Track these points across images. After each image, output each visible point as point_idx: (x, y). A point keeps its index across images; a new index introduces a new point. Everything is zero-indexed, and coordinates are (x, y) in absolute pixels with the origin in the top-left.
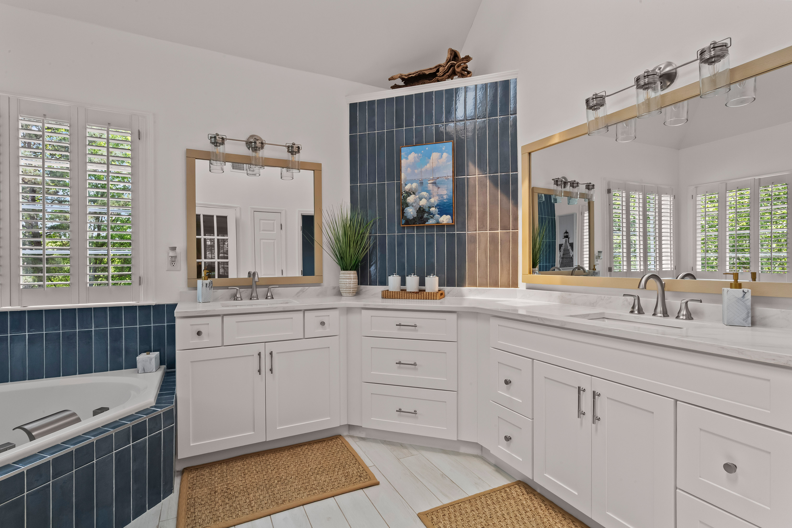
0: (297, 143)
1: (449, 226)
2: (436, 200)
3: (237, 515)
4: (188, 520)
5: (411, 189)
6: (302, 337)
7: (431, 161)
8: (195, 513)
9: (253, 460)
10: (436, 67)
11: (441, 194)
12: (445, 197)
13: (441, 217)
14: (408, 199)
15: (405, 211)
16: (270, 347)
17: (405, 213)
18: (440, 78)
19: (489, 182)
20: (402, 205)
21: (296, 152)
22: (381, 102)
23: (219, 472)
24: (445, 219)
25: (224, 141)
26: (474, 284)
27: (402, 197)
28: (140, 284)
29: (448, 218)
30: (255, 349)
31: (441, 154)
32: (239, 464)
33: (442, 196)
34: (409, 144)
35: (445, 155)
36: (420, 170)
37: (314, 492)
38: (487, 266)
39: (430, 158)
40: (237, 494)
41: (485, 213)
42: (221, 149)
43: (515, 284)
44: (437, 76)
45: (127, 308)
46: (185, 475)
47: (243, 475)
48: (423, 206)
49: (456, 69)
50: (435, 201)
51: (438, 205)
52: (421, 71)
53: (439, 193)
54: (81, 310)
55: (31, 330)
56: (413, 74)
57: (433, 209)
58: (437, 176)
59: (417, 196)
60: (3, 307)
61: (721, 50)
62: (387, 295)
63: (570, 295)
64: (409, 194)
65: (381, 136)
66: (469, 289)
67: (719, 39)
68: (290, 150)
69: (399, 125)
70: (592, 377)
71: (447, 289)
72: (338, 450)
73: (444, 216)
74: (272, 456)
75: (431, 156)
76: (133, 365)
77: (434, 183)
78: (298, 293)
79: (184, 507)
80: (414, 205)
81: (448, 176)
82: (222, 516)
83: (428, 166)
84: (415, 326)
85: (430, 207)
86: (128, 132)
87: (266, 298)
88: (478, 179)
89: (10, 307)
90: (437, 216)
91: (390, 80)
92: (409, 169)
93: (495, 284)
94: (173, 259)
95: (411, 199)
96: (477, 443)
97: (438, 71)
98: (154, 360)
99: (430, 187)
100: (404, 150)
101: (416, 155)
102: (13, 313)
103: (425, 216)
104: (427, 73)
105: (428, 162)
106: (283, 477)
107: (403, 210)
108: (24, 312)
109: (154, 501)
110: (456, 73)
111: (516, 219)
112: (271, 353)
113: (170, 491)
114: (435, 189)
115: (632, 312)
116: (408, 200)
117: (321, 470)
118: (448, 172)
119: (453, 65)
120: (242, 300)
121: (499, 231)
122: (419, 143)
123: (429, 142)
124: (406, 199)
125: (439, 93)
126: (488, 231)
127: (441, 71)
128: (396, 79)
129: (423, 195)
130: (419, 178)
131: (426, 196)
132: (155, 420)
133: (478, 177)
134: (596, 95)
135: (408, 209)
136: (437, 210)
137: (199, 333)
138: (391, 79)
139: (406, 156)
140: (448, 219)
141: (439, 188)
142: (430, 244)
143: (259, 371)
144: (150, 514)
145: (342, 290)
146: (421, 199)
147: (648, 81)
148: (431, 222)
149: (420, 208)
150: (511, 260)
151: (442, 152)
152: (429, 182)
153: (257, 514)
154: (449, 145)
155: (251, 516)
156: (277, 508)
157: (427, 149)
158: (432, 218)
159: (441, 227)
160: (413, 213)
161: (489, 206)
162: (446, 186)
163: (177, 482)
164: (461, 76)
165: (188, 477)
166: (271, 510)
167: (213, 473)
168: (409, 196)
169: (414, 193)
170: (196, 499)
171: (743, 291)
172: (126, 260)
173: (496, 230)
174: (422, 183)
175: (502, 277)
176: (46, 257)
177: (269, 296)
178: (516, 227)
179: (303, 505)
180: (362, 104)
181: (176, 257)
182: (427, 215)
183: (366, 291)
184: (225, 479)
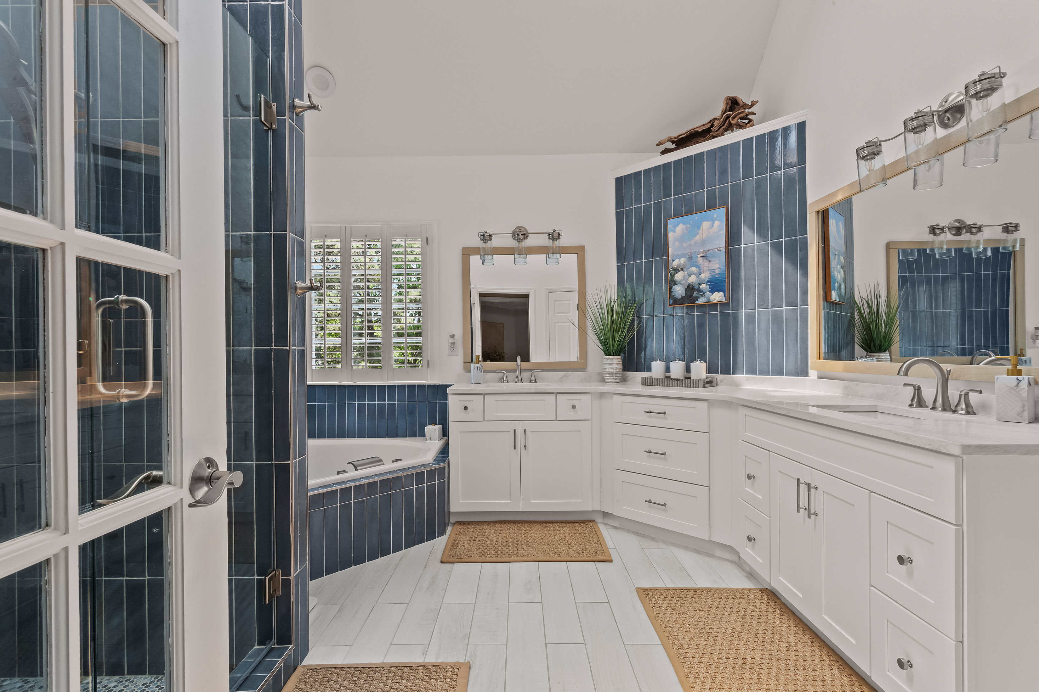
0: (558, 229)
1: (722, 304)
2: (707, 276)
3: (486, 557)
4: (451, 552)
5: (679, 265)
6: (554, 419)
7: (701, 231)
8: (456, 549)
9: (509, 525)
10: (710, 121)
11: (712, 268)
12: (717, 271)
13: (712, 294)
14: (675, 276)
15: (672, 290)
16: (524, 425)
17: (672, 292)
18: (714, 134)
19: (770, 250)
20: (669, 283)
21: (556, 239)
22: (647, 172)
23: (481, 528)
24: (718, 297)
25: (491, 237)
26: (752, 371)
27: (670, 274)
28: (428, 367)
29: (720, 295)
30: (511, 426)
31: (712, 222)
32: (497, 526)
33: (713, 271)
34: (677, 214)
35: (717, 223)
36: (688, 243)
37: (551, 555)
38: (768, 350)
39: (700, 229)
40: (489, 545)
41: (766, 287)
42: (489, 244)
43: (805, 373)
44: (711, 131)
45: (420, 386)
46: (456, 526)
47: (498, 534)
48: (692, 283)
49: (732, 122)
50: (705, 277)
51: (709, 281)
52: (694, 129)
53: (711, 268)
54: (389, 386)
55: (359, 400)
56: (684, 134)
57: (703, 286)
58: (708, 248)
59: (686, 273)
60: (343, 382)
61: (989, 83)
62: (647, 382)
63: (857, 385)
64: (676, 270)
65: (647, 208)
66: (746, 377)
67: (990, 68)
68: (551, 238)
69: (667, 195)
70: (813, 469)
71: (719, 377)
72: (586, 531)
73: (716, 293)
74: (526, 525)
75: (701, 226)
76: (423, 435)
77: (705, 257)
78: (562, 378)
79: (450, 545)
80: (683, 282)
81: (720, 248)
82: (475, 555)
83: (698, 237)
84: (664, 413)
85: (700, 284)
86: (419, 240)
87: (530, 382)
88: (757, 248)
89: (347, 382)
90: (708, 293)
91: (657, 145)
92: (677, 243)
93: (780, 372)
94: (452, 345)
95: (679, 276)
96: (731, 547)
97: (712, 126)
98: (437, 431)
99: (700, 261)
100: (671, 222)
101: (684, 226)
102: (348, 386)
103: (695, 294)
104: (700, 130)
105: (698, 234)
106: (529, 541)
107: (670, 288)
108: (354, 386)
109: (432, 537)
110: (733, 125)
111: (805, 292)
112: (525, 431)
113: (442, 533)
114: (706, 263)
115: (911, 405)
116: (675, 278)
117: (563, 542)
118: (722, 243)
119: (728, 117)
120: (508, 382)
121: (784, 308)
122: (689, 212)
123: (699, 210)
124: (674, 276)
125: (711, 153)
126: (770, 309)
127: (715, 126)
128: (664, 143)
129: (692, 270)
130: (687, 252)
131: (696, 272)
132: (431, 473)
133: (757, 245)
134: (869, 142)
135: (676, 288)
136: (708, 287)
137: (466, 408)
138: (659, 144)
139: (673, 229)
140: (721, 297)
141: (710, 261)
142: (701, 326)
143: (515, 446)
144: (427, 545)
145: (606, 376)
146: (690, 275)
147: (917, 124)
148: (701, 300)
149: (689, 285)
150: (800, 342)
151: (713, 221)
152: (699, 256)
153: (500, 559)
154: (722, 211)
155: (495, 560)
156: (516, 559)
157: (696, 218)
158: (702, 296)
159: (713, 306)
160: (682, 292)
161: (771, 278)
162: (718, 259)
163: (449, 530)
164: (738, 128)
165: (457, 527)
166: (512, 559)
167: (476, 529)
168: (677, 273)
169: (682, 270)
170: (459, 542)
171: (1017, 378)
172: (416, 347)
173: (780, 306)
174: (691, 258)
175: (788, 362)
176: (367, 345)
177: (532, 380)
178: (805, 302)
179: (538, 562)
180: (628, 177)
181: (454, 343)
182: (697, 293)
183: (633, 378)
184: (484, 534)
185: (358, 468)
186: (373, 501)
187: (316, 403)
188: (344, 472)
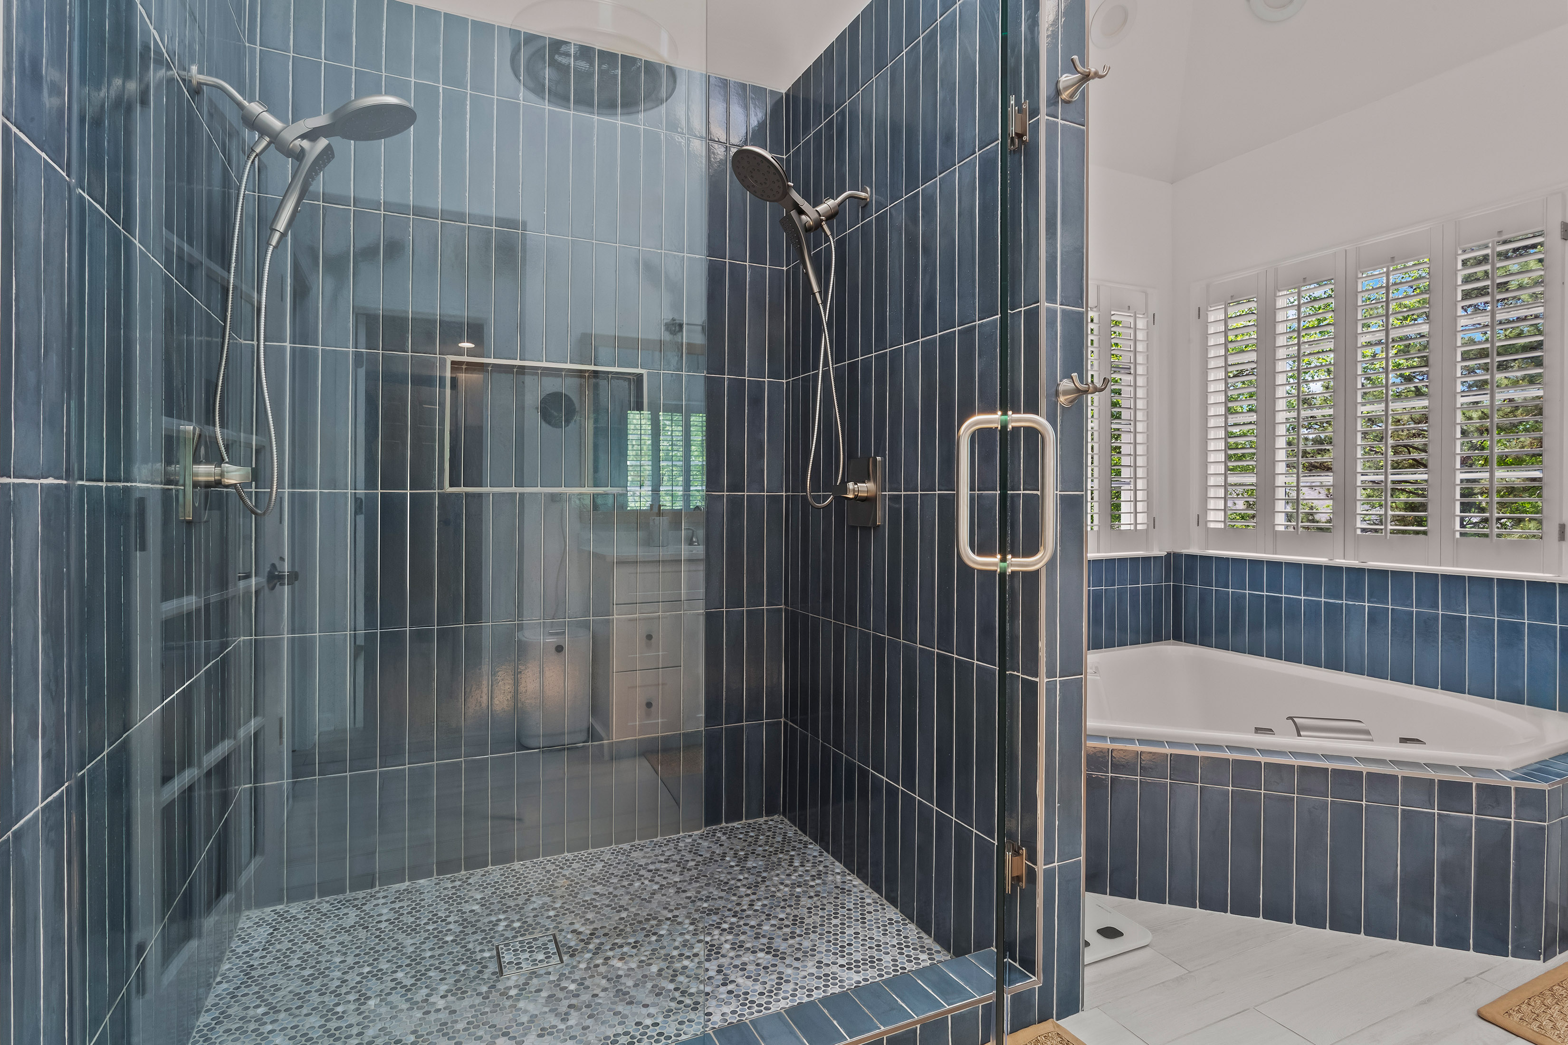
45: (1536, 585)
54: (1449, 579)
55: (1372, 600)
60: (1337, 560)
89: (1344, 561)
102: (1349, 570)
108: (1363, 570)
113: (1531, 952)
132: (1494, 794)
185: (1302, 733)
186: (1314, 807)
187: (1265, 593)
188: (1269, 731)
